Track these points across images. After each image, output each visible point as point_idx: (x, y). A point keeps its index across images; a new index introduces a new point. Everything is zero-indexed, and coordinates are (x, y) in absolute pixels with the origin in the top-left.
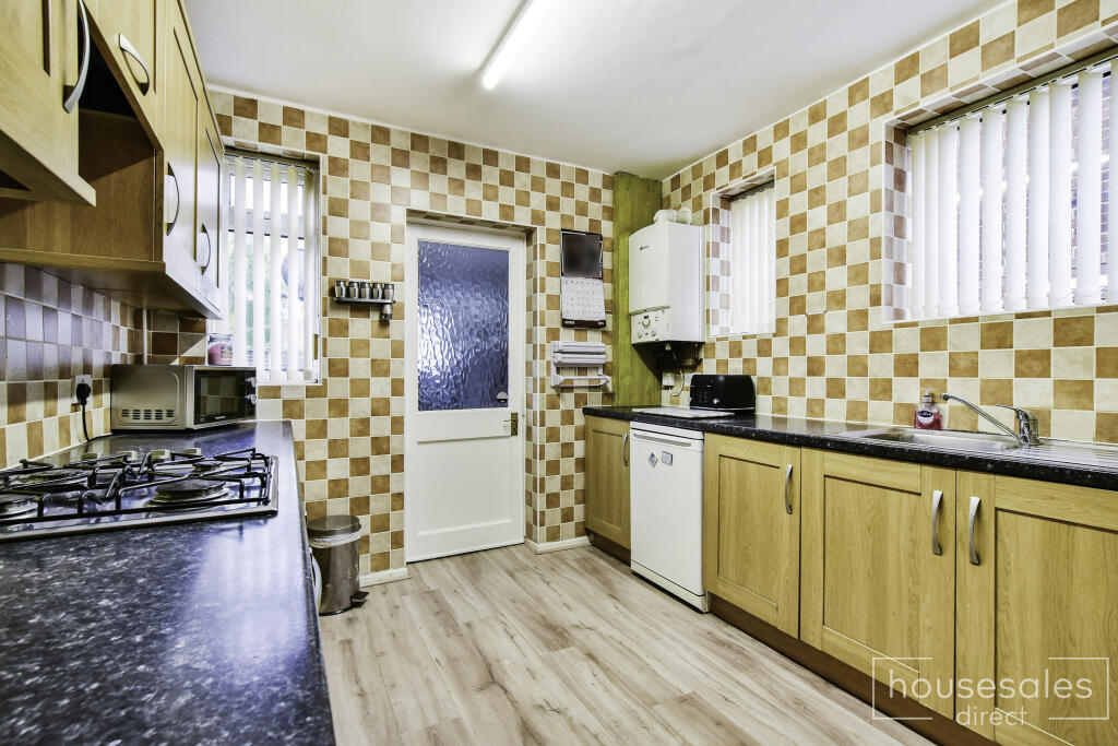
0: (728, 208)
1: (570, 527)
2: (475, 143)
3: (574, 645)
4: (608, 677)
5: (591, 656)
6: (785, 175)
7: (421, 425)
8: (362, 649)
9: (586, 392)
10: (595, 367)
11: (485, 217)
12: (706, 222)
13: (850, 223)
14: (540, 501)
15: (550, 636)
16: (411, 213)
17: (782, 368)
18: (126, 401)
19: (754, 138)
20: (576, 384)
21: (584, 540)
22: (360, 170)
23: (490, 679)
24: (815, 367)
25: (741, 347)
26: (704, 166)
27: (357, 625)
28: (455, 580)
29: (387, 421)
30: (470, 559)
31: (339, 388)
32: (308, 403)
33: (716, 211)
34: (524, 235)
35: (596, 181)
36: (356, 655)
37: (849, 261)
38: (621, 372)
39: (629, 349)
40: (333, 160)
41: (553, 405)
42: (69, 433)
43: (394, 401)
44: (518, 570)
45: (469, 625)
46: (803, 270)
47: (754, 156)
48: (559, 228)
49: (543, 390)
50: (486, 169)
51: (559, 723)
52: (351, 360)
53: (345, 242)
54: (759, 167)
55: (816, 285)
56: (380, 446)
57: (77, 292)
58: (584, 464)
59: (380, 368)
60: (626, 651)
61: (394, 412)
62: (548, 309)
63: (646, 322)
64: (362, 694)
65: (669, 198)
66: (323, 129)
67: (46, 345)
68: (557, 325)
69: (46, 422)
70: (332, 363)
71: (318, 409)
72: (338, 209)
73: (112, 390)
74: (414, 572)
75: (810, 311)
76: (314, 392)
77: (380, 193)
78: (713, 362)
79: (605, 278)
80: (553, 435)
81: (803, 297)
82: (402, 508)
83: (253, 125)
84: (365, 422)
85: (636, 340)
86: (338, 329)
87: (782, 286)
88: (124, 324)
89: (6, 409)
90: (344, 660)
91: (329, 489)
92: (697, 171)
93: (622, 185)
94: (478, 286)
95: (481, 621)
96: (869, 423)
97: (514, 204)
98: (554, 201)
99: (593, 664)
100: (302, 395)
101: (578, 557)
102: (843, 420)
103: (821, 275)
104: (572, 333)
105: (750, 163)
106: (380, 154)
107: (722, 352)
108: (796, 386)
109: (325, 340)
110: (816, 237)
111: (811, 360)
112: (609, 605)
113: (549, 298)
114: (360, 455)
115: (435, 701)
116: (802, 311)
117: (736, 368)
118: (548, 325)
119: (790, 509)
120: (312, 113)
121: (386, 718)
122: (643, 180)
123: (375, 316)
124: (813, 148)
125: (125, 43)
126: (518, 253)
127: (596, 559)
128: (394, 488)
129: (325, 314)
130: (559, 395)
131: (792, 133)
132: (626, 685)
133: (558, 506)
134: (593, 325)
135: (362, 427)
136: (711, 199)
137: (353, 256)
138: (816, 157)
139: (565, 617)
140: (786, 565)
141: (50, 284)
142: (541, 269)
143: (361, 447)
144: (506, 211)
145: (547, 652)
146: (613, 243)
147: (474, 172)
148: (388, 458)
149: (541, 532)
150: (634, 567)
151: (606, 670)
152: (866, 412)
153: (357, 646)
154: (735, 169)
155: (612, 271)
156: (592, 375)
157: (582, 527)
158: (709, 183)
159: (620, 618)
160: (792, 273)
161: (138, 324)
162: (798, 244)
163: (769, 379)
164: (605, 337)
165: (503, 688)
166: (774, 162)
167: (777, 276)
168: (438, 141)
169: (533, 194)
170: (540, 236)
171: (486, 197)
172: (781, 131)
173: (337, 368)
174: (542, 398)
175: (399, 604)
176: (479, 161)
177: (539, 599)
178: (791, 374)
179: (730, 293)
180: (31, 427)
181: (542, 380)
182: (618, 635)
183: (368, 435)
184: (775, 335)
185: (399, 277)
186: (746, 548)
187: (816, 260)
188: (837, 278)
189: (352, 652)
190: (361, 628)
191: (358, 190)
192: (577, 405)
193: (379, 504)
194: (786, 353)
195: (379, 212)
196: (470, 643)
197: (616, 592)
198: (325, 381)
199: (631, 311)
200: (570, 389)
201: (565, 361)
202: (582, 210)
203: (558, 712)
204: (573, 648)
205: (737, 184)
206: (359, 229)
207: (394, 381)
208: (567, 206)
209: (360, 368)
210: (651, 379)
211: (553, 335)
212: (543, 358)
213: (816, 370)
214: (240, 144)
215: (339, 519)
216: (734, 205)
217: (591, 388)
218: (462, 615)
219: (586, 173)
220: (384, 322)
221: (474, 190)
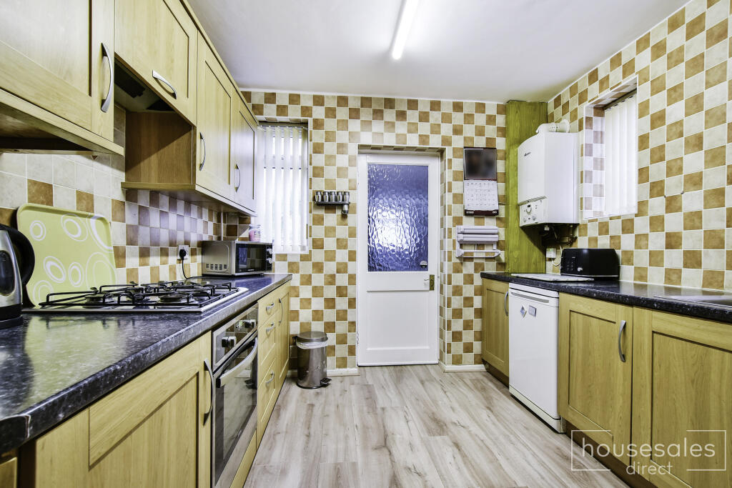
0: (602, 115)
1: (470, 356)
2: (402, 96)
3: (448, 435)
4: (464, 461)
5: (457, 445)
6: (646, 80)
7: (366, 281)
8: (317, 411)
9: (483, 261)
10: (490, 244)
11: (409, 144)
12: (580, 128)
13: (707, 113)
14: (448, 336)
15: (433, 426)
16: (361, 147)
17: (643, 243)
18: (210, 260)
19: (619, 55)
20: (475, 256)
21: (481, 367)
22: (330, 124)
23: (383, 444)
24: (673, 241)
25: (608, 226)
26: (579, 85)
27: (320, 397)
28: (385, 380)
29: (346, 276)
30: (399, 369)
31: (318, 256)
32: (301, 264)
33: (589, 119)
34: (439, 154)
35: (491, 109)
36: (314, 413)
37: (706, 146)
38: (511, 247)
39: (518, 231)
40: (315, 121)
41: (457, 270)
42: (175, 274)
43: (350, 264)
44: (427, 380)
45: (383, 409)
46: (662, 159)
47: (620, 69)
48: (462, 146)
49: (450, 260)
50: (409, 113)
51: (418, 483)
52: (325, 239)
53: (322, 169)
54: (624, 77)
55: (674, 170)
56: (341, 292)
57: (181, 204)
58: (481, 313)
59: (341, 244)
60: (484, 447)
61: (350, 271)
62: (453, 203)
63: (529, 209)
64: (308, 436)
65: (552, 114)
66: (310, 103)
67: (161, 230)
68: (461, 214)
69: (162, 267)
70: (314, 241)
71: (306, 268)
72: (318, 149)
73: (203, 253)
74: (363, 373)
75: (667, 194)
76: (305, 258)
77: (342, 137)
78: (586, 239)
79: (499, 180)
80: (457, 291)
81: (662, 182)
82: (355, 331)
83: (274, 107)
84: (333, 276)
85: (522, 224)
86: (318, 221)
87: (643, 174)
88: (211, 219)
89: (138, 259)
90: (306, 415)
91: (313, 316)
92: (573, 90)
93: (512, 110)
94: (407, 191)
95: (392, 408)
96: (726, 290)
97: (429, 133)
98: (458, 128)
99: (456, 450)
100: (297, 259)
101: (474, 378)
102: (699, 287)
103: (679, 161)
104: (472, 220)
105: (617, 77)
106: (342, 113)
107: (593, 231)
108: (656, 258)
109: (311, 227)
110: (674, 129)
111: (668, 235)
112: (484, 414)
113: (455, 196)
114: (330, 296)
115: (346, 450)
116: (661, 193)
117: (604, 243)
118: (453, 215)
119: (623, 358)
120: (304, 95)
121: (316, 452)
122: (530, 104)
123: (339, 212)
124: (672, 53)
125: (156, 75)
126: (434, 166)
127: (486, 380)
128: (350, 318)
129: (311, 212)
130: (462, 263)
131: (652, 44)
132: (474, 469)
133: (461, 340)
134: (489, 214)
135: (331, 280)
136: (585, 110)
137: (326, 176)
138: (675, 59)
139: (447, 415)
140: (620, 403)
141: (164, 200)
142: (449, 176)
143: (330, 292)
144: (424, 139)
145: (427, 435)
146: (505, 153)
147: (401, 115)
148: (346, 299)
149: (448, 357)
150: (511, 390)
151: (464, 456)
152: (723, 281)
153: (315, 409)
154: (604, 83)
155: (505, 174)
156: (488, 249)
157: (479, 357)
158: (582, 99)
159: (489, 424)
160: (653, 162)
161: (219, 221)
162: (657, 138)
163: (632, 253)
164: (499, 222)
165: (390, 451)
166: (636, 70)
167: (639, 165)
168: (378, 99)
169: (443, 125)
170: (449, 153)
171: (409, 132)
172: (642, 44)
173: (317, 244)
174: (448, 266)
175: (347, 389)
176: (404, 108)
177: (435, 402)
178: (651, 247)
179: (604, 183)
180: (152, 269)
181: (450, 252)
182: (482, 435)
183: (335, 284)
184: (636, 215)
185: (353, 187)
186: (589, 386)
187: (675, 149)
188: (695, 162)
189: (312, 411)
190: (321, 399)
191: (330, 137)
192: (476, 270)
193: (341, 327)
194: (647, 230)
195: (342, 148)
196: (380, 420)
197: (492, 406)
198: (310, 251)
199: (519, 202)
200: (471, 259)
201: (466, 239)
202: (480, 132)
203: (419, 475)
204: (446, 437)
205: (607, 95)
206: (330, 159)
207: (350, 252)
208: (469, 130)
209: (330, 244)
210: (536, 253)
211: (458, 221)
212: (450, 237)
213: (673, 244)
214: (269, 119)
215: (317, 333)
216: (607, 112)
217: (487, 259)
218: (381, 402)
219: (483, 105)
220: (344, 216)
221: (401, 127)
